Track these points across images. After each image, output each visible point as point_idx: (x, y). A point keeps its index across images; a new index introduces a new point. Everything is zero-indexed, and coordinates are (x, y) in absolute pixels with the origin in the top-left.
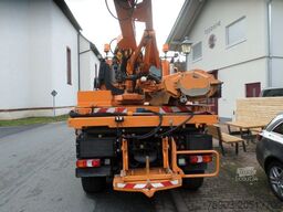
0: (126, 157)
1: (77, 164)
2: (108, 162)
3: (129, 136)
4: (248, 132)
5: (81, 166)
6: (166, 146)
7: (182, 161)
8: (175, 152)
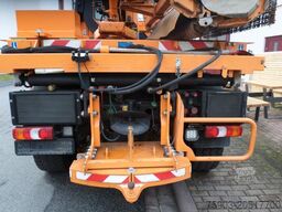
0: (96, 126)
1: (14, 133)
2: (68, 131)
3: (101, 89)
4: (270, 94)
5: (21, 137)
6: (166, 109)
7: (192, 135)
8: (181, 119)
